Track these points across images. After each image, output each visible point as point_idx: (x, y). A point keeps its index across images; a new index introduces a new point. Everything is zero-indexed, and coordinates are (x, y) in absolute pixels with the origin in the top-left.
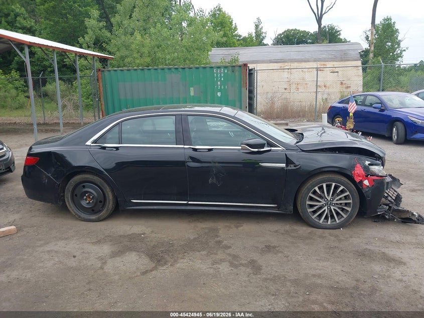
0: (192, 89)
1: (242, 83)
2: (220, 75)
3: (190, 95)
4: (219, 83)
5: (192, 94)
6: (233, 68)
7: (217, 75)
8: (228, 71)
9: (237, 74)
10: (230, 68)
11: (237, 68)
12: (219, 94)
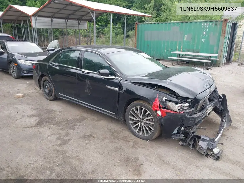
0: (186, 36)
1: (222, 33)
2: (206, 27)
3: (184, 39)
4: (204, 32)
5: (185, 39)
6: (216, 22)
7: (204, 27)
8: (212, 24)
9: (219, 26)
10: (214, 22)
11: (219, 23)
12: (203, 40)
